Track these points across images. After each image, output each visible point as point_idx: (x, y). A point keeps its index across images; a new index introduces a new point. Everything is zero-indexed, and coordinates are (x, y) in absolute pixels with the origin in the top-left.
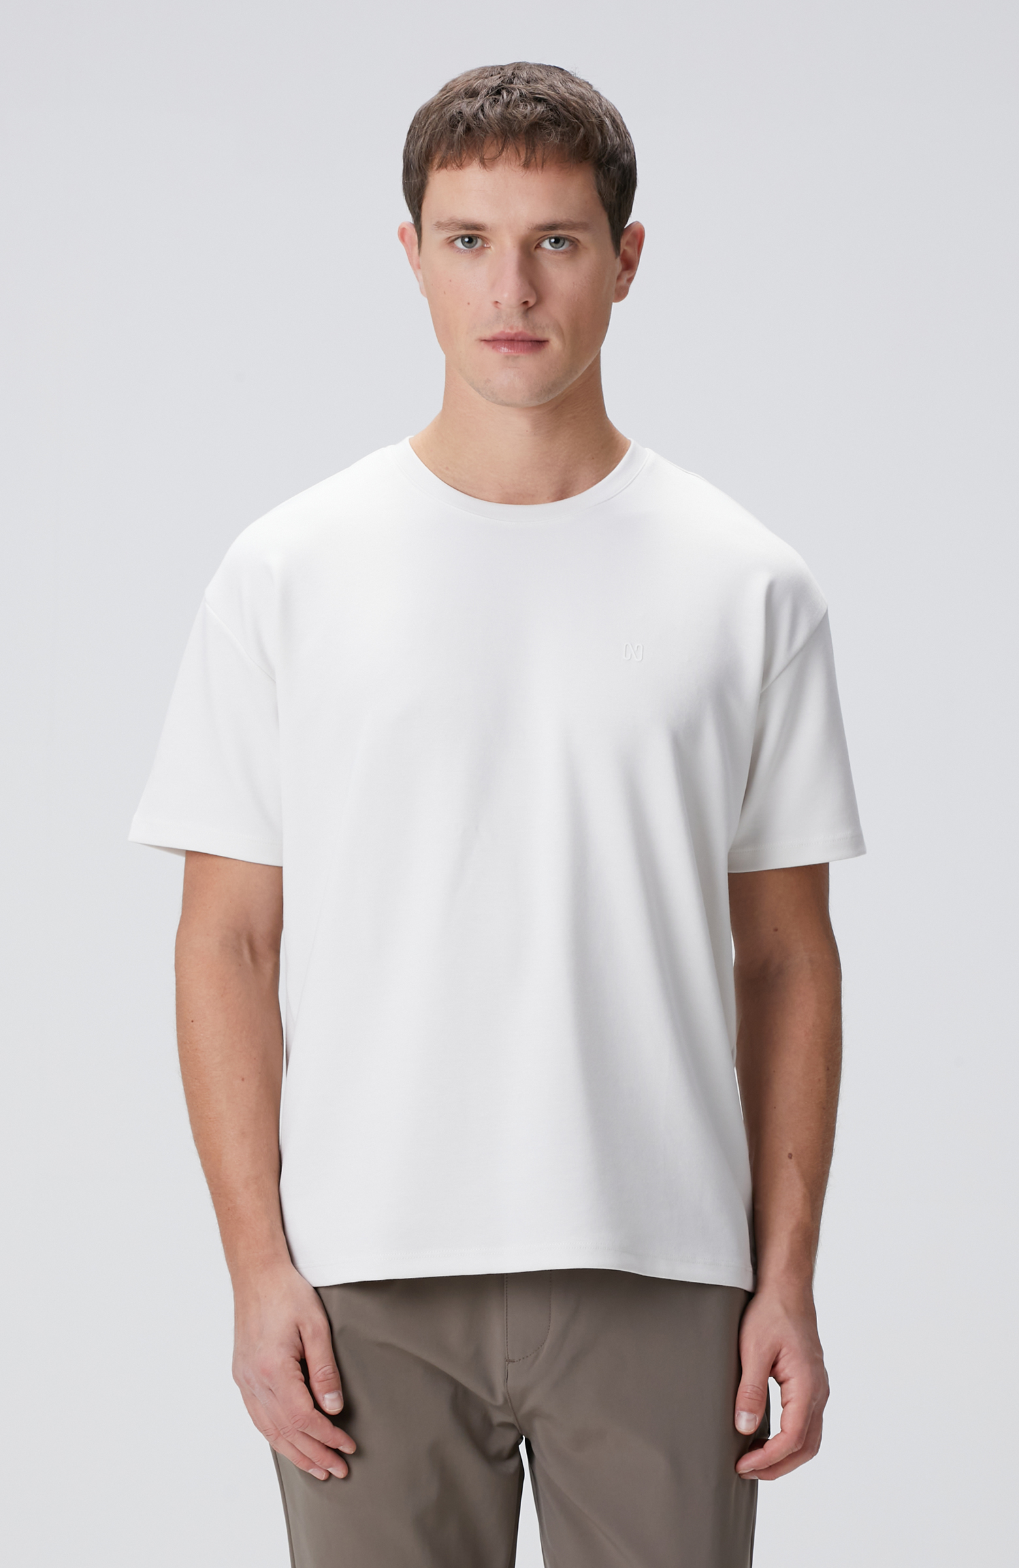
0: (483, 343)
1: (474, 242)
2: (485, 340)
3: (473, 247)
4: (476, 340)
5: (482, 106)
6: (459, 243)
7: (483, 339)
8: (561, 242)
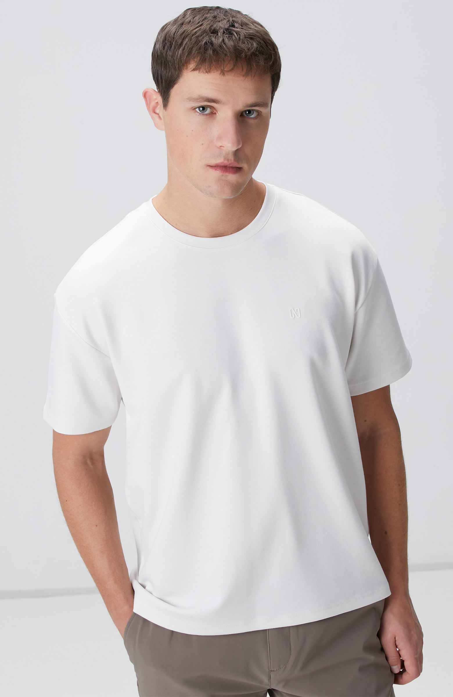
0: (208, 167)
1: (206, 110)
2: (210, 166)
3: (204, 112)
4: (205, 165)
5: (223, 40)
6: (197, 110)
7: (209, 165)
8: (252, 112)
